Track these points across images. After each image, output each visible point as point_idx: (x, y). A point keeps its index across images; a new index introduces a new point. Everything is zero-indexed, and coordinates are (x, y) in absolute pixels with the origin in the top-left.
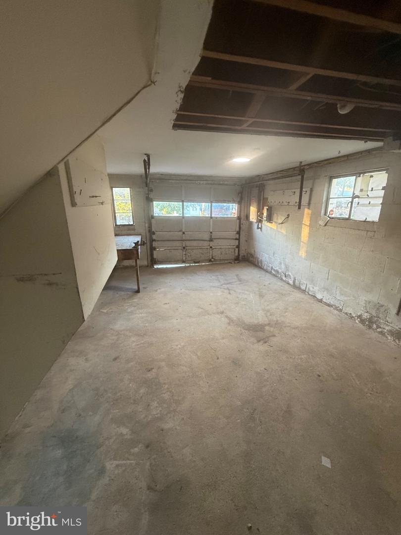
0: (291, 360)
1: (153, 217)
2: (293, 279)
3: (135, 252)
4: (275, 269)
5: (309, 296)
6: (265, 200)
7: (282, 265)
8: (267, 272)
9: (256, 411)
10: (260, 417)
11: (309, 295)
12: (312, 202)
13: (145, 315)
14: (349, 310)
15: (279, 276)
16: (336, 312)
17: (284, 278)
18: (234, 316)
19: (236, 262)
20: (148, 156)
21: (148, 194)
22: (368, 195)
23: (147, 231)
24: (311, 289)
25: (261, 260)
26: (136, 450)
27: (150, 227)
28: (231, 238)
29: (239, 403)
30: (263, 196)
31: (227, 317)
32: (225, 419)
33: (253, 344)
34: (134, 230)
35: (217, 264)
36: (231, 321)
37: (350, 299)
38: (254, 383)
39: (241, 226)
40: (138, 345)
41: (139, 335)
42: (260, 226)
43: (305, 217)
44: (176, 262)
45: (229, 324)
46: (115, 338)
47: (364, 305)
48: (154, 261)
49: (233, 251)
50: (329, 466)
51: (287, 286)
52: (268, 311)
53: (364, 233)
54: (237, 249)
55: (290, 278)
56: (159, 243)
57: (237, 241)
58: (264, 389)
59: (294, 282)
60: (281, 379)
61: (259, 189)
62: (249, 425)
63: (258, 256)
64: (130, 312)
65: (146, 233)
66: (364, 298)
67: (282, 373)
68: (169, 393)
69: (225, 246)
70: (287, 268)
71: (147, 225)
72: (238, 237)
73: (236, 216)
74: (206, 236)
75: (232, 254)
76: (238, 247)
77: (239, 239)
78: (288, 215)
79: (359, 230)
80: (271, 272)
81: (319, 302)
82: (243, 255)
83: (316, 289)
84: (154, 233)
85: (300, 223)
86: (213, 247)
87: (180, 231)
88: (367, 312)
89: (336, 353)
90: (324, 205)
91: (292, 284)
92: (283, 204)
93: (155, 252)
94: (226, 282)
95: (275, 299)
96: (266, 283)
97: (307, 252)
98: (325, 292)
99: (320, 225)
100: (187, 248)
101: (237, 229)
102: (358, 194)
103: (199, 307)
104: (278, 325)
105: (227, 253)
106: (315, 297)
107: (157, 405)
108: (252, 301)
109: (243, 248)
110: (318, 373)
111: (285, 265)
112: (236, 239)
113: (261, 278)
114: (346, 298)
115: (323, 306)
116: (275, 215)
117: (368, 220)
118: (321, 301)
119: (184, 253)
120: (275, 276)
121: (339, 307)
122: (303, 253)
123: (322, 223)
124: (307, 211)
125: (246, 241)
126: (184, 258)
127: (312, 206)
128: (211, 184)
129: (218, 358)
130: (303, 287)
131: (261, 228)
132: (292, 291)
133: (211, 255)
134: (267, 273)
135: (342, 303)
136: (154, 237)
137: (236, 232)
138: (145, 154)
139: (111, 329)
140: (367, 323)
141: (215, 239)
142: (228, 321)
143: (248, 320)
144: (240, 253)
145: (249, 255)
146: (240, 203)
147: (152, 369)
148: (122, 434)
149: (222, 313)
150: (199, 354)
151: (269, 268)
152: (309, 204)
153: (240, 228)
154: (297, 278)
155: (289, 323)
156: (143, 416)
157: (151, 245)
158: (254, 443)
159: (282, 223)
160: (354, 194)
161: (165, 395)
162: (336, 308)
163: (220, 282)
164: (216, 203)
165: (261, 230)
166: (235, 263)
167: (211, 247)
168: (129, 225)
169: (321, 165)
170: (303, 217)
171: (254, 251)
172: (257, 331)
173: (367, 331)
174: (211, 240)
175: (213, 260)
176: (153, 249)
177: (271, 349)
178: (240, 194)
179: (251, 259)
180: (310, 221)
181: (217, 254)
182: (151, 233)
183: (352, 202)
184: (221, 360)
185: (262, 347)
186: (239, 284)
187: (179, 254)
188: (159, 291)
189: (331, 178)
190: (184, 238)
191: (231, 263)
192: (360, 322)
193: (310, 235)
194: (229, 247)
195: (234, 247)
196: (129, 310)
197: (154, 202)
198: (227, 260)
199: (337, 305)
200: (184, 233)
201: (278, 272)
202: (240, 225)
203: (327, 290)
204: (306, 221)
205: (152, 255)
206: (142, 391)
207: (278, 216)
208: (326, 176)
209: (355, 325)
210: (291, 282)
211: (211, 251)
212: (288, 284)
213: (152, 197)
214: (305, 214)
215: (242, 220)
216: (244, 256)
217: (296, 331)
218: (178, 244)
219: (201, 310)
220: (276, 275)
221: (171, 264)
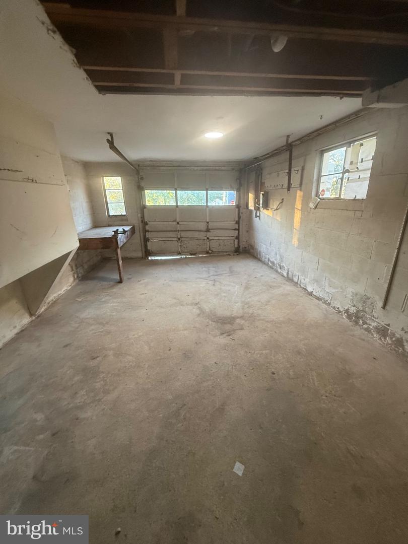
0: (249, 355)
1: (144, 207)
2: (286, 271)
3: (114, 241)
4: (272, 260)
5: (300, 289)
6: (263, 184)
7: (278, 256)
8: (265, 264)
9: (185, 407)
10: (186, 413)
11: (301, 287)
12: (304, 182)
13: (117, 304)
14: (337, 304)
15: (275, 268)
16: (324, 306)
17: (279, 270)
18: (207, 307)
19: (236, 254)
20: (111, 135)
21: (139, 182)
22: (357, 168)
23: (140, 222)
24: (303, 281)
25: (260, 251)
26: (42, 437)
27: (143, 217)
28: (230, 228)
29: (170, 397)
30: (261, 182)
31: (199, 308)
32: (147, 413)
33: (215, 336)
34: (127, 220)
35: (215, 256)
36: (202, 312)
37: (338, 292)
38: (197, 377)
39: (241, 214)
40: (95, 333)
41: (101, 324)
42: (258, 215)
43: (297, 200)
44: (172, 254)
45: (199, 315)
46: (77, 325)
47: (351, 298)
48: (148, 253)
49: (232, 242)
50: (240, 473)
51: (280, 279)
52: (247, 303)
53: (351, 214)
54: (236, 241)
55: (284, 270)
56: (152, 233)
57: (237, 232)
58: (205, 384)
59: (288, 274)
60: (228, 375)
61: (256, 173)
62: (170, 420)
63: (257, 247)
64: (103, 301)
65: (139, 224)
66: (351, 290)
67: (233, 369)
68: (102, 382)
69: (224, 236)
70: (282, 258)
71: (139, 215)
72: (237, 227)
73: (234, 204)
74: (203, 227)
75: (231, 246)
76: (238, 238)
77: (238, 230)
78: (283, 200)
79: (347, 210)
80: (268, 264)
81: (310, 295)
82: (243, 246)
83: (307, 280)
84: (146, 224)
85: (293, 208)
86: (210, 238)
87: (175, 221)
88: (354, 306)
89: (304, 349)
90: (315, 185)
91: (286, 276)
92: (277, 188)
93: (149, 244)
94: (215, 274)
95: (260, 291)
96: (259, 275)
97: (299, 240)
98: (315, 284)
99: (311, 208)
100: (183, 239)
101: (237, 219)
102: (348, 168)
103: (175, 298)
104: (252, 318)
105: (226, 244)
106: (306, 289)
107: (85, 393)
108: (235, 293)
109: (243, 239)
110: (273, 370)
111: (280, 256)
112: (235, 229)
113: (256, 270)
114: (334, 291)
115: (312, 300)
116: (271, 200)
117: (357, 198)
118: (311, 294)
119: (179, 244)
120: (271, 268)
121: (327, 300)
122: (295, 242)
123: (312, 205)
124: (299, 194)
125: (247, 231)
126: (180, 250)
127: (303, 186)
128: (206, 170)
129: (170, 350)
130: (295, 279)
131: (259, 217)
132: (284, 284)
133: (208, 246)
134: (264, 266)
135: (330, 296)
136: (147, 228)
137: (234, 222)
138: (109, 133)
139: (77, 317)
140: (354, 318)
141: (212, 229)
142: (199, 313)
143: (221, 312)
144: (241, 245)
145: (250, 247)
146: (238, 190)
147: (97, 357)
148: (36, 420)
149: (196, 304)
150: (152, 344)
151: (266, 260)
152: (301, 184)
153: (239, 217)
154: (290, 270)
155: (264, 316)
156: (66, 403)
157: (145, 236)
158: (167, 441)
159: (277, 209)
160: (344, 168)
161: (98, 384)
162: (325, 302)
163: (209, 273)
164: (212, 190)
165: (260, 219)
166: (234, 255)
167: (208, 238)
168: (122, 215)
169: (311, 137)
170: (295, 201)
171: (254, 242)
172: (225, 323)
173: (352, 328)
174: (208, 230)
175: (210, 252)
176: (146, 240)
177: (233, 342)
178: (238, 180)
179: (251, 250)
180: (302, 204)
181: (214, 245)
182: (145, 223)
183: (342, 179)
184: (172, 351)
185: (223, 340)
186: (229, 276)
187: (175, 245)
188: (142, 282)
189: (322, 152)
190: (179, 229)
191: (230, 255)
192: (347, 318)
193: (302, 220)
194: (228, 238)
195: (233, 238)
196: (103, 300)
197: (146, 191)
198: (226, 252)
199: (326, 298)
200: (178, 223)
201: (274, 263)
202: (239, 214)
203: (317, 281)
204: (298, 205)
205: (146, 246)
206: (76, 379)
207: (273, 201)
208: (316, 150)
209: (342, 320)
210: (285, 274)
211: (208, 243)
212: (283, 276)
213: (143, 186)
214: (297, 197)
215: (241, 209)
216: (245, 248)
217: (269, 325)
218: (172, 235)
219: (175, 301)
220: (271, 266)
221: (166, 256)
